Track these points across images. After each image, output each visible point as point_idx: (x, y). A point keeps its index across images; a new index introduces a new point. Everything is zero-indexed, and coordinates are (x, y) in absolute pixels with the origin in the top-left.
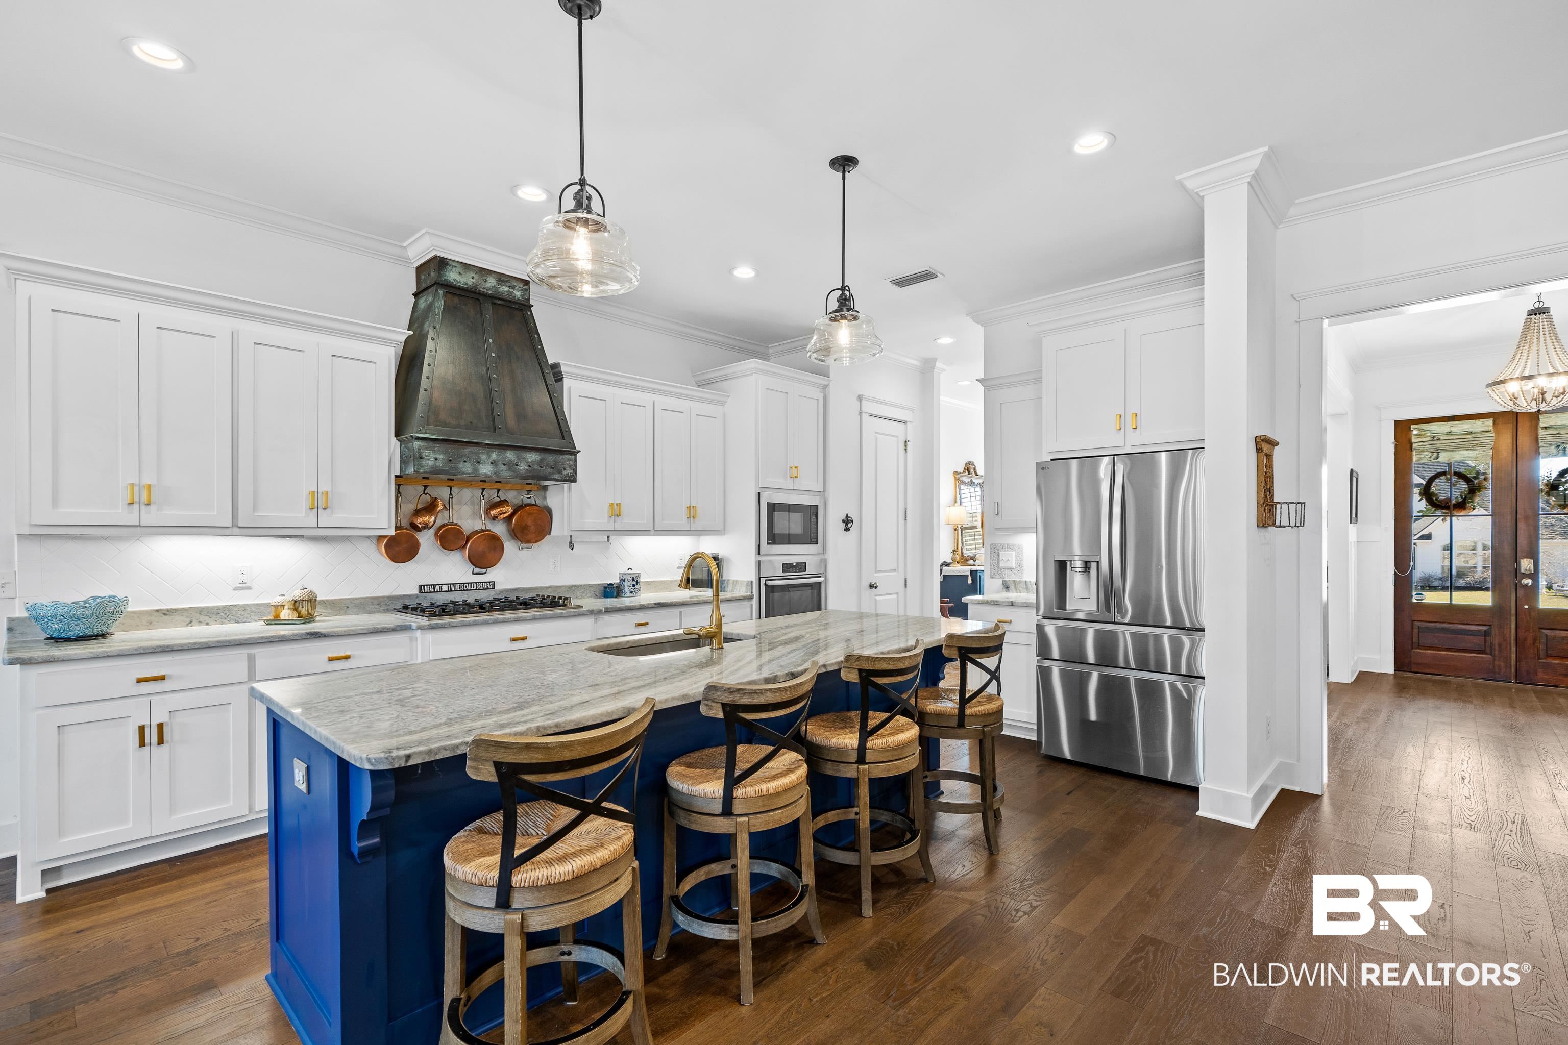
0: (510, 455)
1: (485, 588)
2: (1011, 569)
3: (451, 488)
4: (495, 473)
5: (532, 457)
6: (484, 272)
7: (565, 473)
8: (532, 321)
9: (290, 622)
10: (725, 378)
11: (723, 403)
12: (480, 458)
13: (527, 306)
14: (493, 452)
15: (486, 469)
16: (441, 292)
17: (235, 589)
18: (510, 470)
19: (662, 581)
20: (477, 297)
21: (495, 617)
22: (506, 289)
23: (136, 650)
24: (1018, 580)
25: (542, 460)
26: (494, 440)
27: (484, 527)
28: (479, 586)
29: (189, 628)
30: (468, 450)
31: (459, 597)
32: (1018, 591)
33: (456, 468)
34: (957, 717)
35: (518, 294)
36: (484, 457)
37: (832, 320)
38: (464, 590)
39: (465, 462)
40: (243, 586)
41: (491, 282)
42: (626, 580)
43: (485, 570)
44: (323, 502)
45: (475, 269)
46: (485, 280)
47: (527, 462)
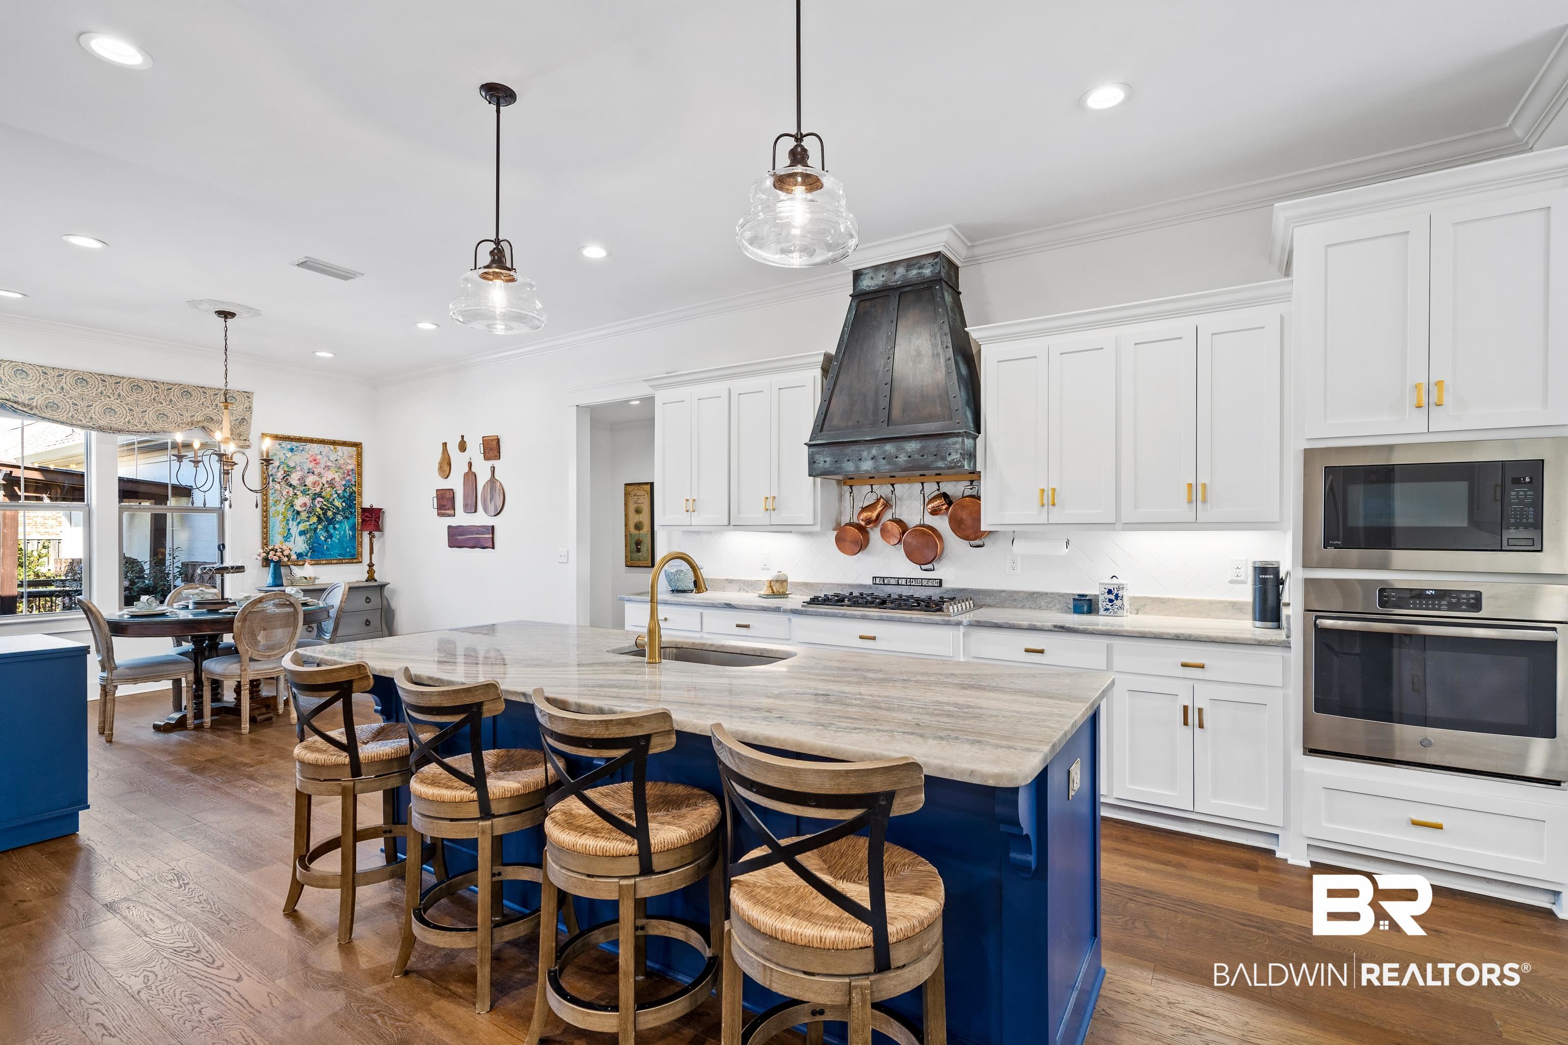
0: (889, 448)
1: (931, 585)
3: (892, 485)
5: (912, 446)
6: (892, 265)
12: (861, 455)
14: (872, 447)
15: (867, 466)
18: (889, 463)
20: (887, 293)
22: (915, 272)
25: (922, 448)
26: (870, 436)
27: (922, 523)
28: (927, 583)
30: (850, 449)
33: (841, 468)
35: (927, 272)
36: (865, 454)
38: (911, 585)
39: (848, 461)
41: (901, 271)
43: (930, 566)
44: (772, 504)
45: (885, 266)
46: (895, 273)
47: (907, 453)
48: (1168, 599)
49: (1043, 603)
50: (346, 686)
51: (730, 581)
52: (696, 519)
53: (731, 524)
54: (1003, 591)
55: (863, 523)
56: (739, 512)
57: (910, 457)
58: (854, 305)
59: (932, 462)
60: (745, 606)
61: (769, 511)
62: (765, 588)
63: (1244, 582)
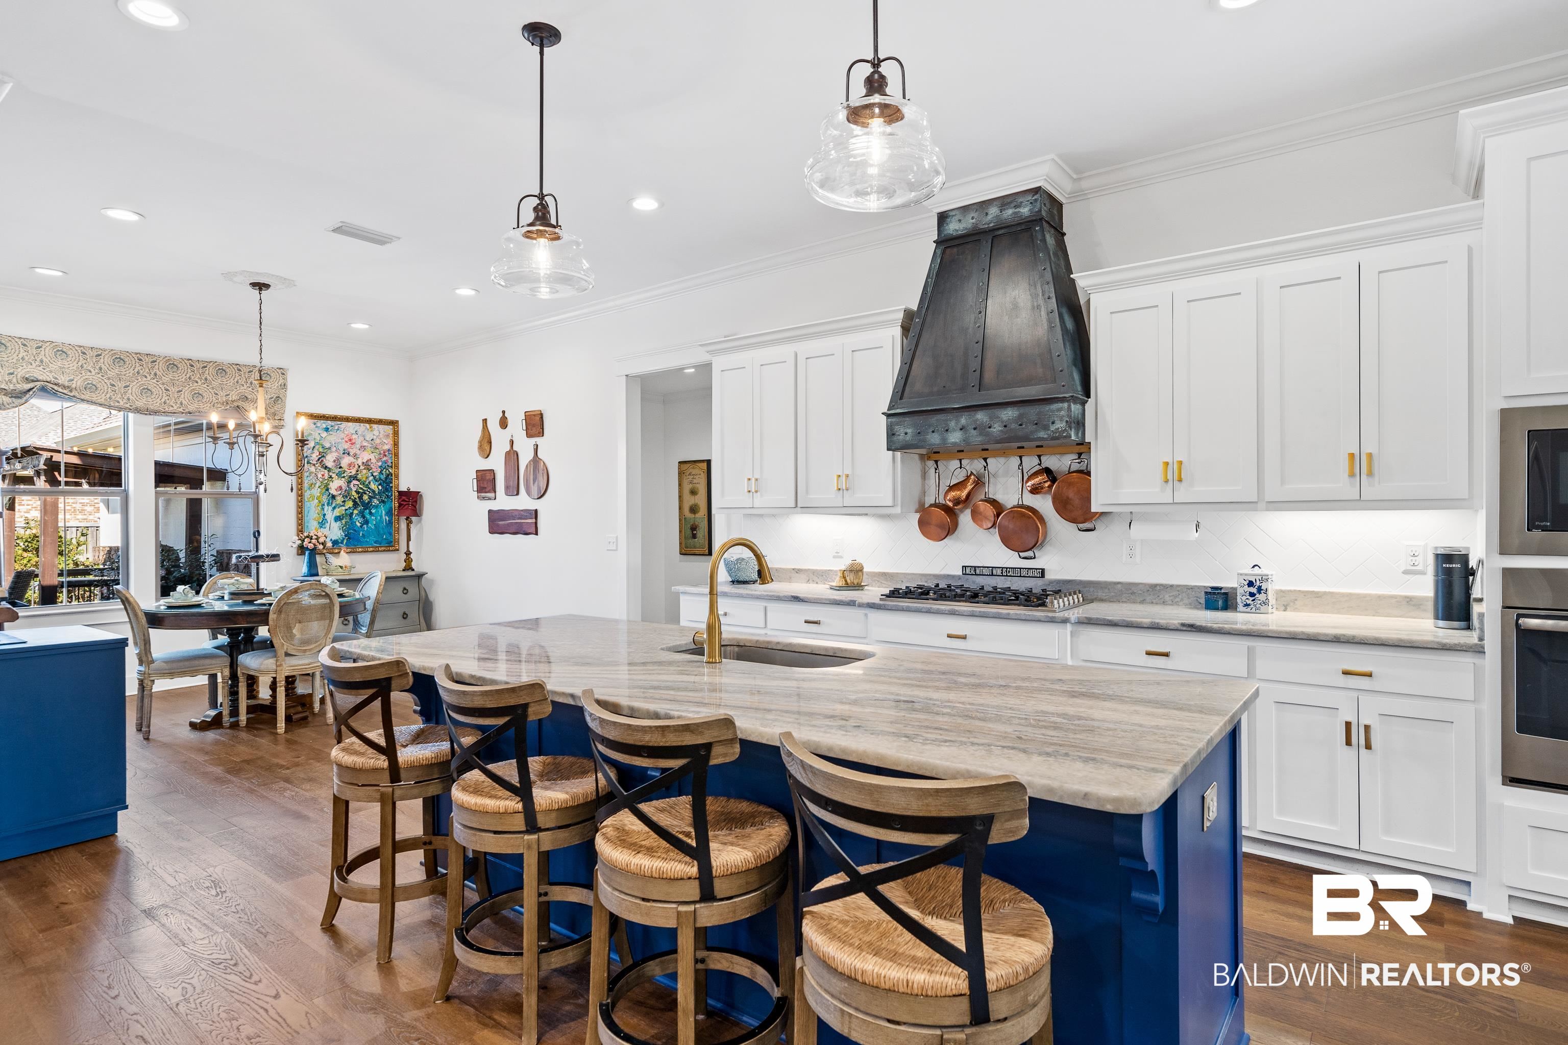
0: (981, 416)
1: (1031, 575)
3: (985, 460)
4: (964, 441)
5: (1008, 414)
6: (983, 205)
7: (1053, 428)
12: (948, 425)
13: (1035, 221)
14: (961, 416)
15: (955, 437)
17: (834, 557)
18: (981, 434)
20: (976, 238)
22: (1010, 212)
25: (1021, 416)
26: (962, 402)
27: (1020, 503)
30: (935, 418)
33: (924, 441)
36: (952, 424)
39: (933, 432)
41: (993, 211)
43: (1030, 554)
44: (845, 484)
45: (975, 206)
46: (987, 214)
47: (1002, 422)
48: (1325, 593)
49: (1167, 597)
50: (384, 684)
51: (798, 571)
52: (759, 501)
53: (799, 506)
54: (1119, 583)
55: (950, 504)
56: (807, 492)
57: (1005, 426)
58: (939, 252)
59: (1032, 432)
60: (815, 599)
61: (841, 491)
62: (838, 578)
63: (1423, 573)
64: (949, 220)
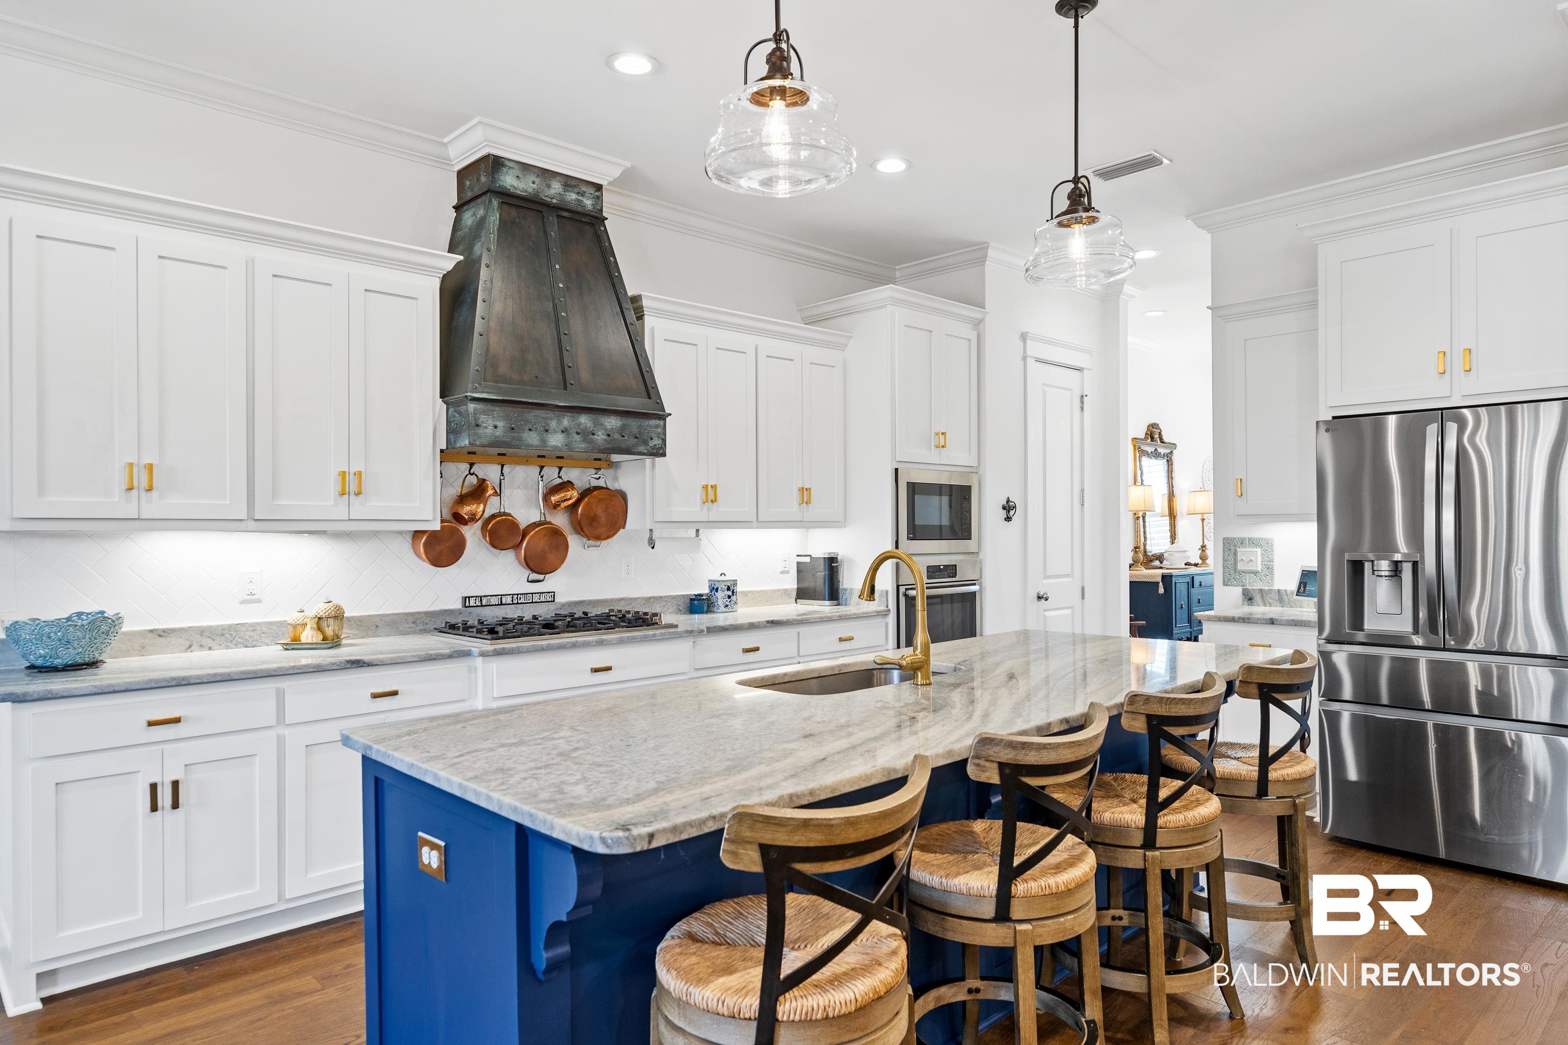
0: (585, 420)
1: (544, 600)
2: (1255, 573)
3: (502, 466)
4: (566, 445)
5: (612, 422)
6: (546, 174)
7: (651, 444)
8: (605, 238)
9: (314, 646)
10: (847, 312)
11: (842, 347)
12: (548, 425)
13: (599, 219)
14: (564, 416)
15: (556, 440)
16: (495, 203)
17: (244, 602)
18: (584, 440)
19: (761, 591)
20: (539, 207)
21: (573, 640)
22: (573, 196)
23: (146, 683)
24: (1267, 588)
25: (624, 427)
26: (565, 400)
27: (543, 519)
28: (536, 599)
29: (188, 654)
30: (534, 414)
31: (512, 613)
32: (1267, 604)
33: (520, 439)
34: (1256, 784)
35: (588, 203)
36: (553, 424)
37: (1060, 224)
38: (518, 603)
39: (530, 430)
40: (252, 599)
41: (556, 187)
42: (720, 589)
43: (545, 576)
44: (354, 485)
45: (536, 170)
46: (549, 186)
47: (606, 430)
57: (609, 435)
59: (633, 446)
62: (306, 632)
63: (788, 572)
64: (505, 170)
